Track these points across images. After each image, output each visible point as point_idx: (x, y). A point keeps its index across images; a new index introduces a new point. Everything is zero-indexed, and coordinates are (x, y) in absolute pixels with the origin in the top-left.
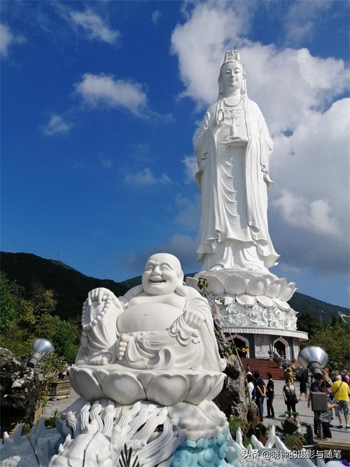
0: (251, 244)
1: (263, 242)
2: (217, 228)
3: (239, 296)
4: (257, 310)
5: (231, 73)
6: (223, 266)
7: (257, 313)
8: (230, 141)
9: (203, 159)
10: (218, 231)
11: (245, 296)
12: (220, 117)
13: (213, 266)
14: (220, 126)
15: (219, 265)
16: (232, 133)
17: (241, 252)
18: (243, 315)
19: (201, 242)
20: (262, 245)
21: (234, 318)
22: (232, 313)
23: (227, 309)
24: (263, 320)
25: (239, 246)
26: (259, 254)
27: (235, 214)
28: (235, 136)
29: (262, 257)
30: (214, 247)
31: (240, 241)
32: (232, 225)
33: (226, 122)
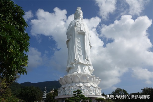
0: (86, 65)
1: (90, 65)
2: (75, 59)
3: (85, 83)
4: (92, 88)
5: (79, 13)
6: (77, 72)
7: (92, 89)
8: (80, 31)
9: (70, 36)
10: (76, 60)
11: (87, 83)
12: (77, 24)
13: (74, 72)
14: (77, 26)
15: (76, 72)
16: (80, 29)
17: (83, 68)
18: (87, 90)
19: (69, 63)
20: (90, 66)
21: (84, 91)
22: (83, 89)
23: (81, 88)
24: (94, 92)
25: (83, 65)
26: (89, 69)
27: (81, 54)
28: (82, 30)
29: (90, 70)
30: (74, 65)
31: (83, 64)
32: (80, 58)
33: (78, 26)
